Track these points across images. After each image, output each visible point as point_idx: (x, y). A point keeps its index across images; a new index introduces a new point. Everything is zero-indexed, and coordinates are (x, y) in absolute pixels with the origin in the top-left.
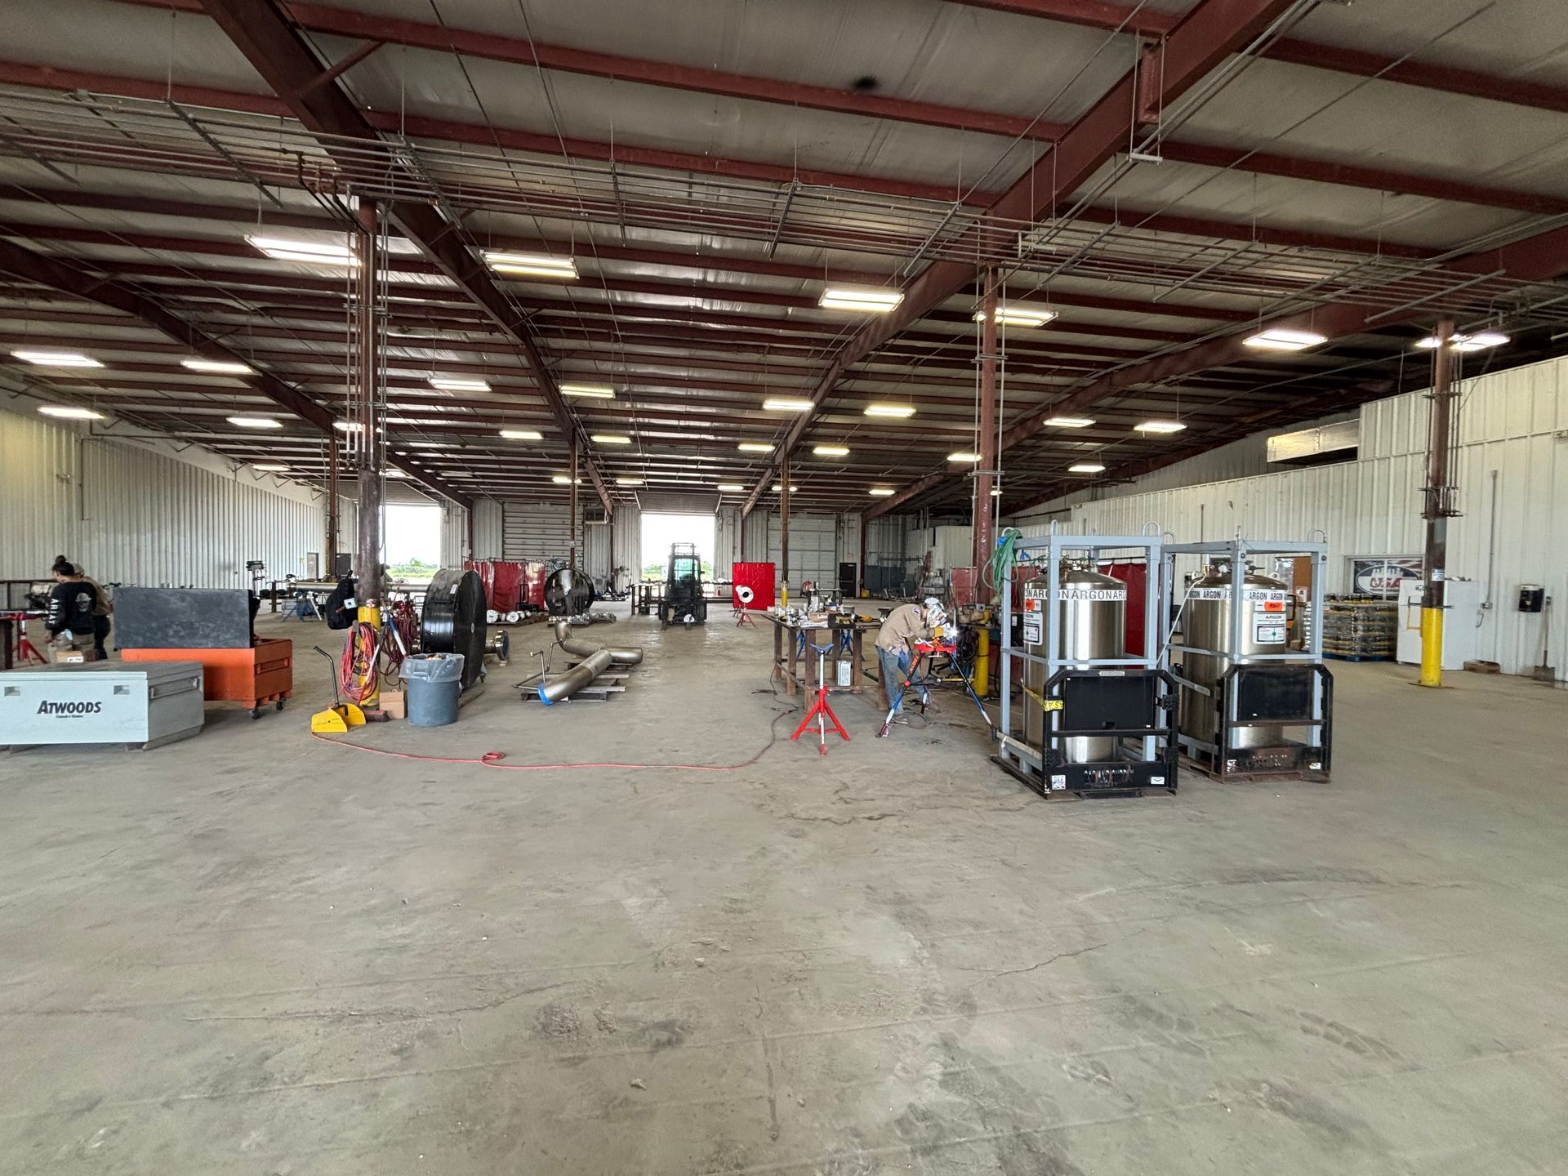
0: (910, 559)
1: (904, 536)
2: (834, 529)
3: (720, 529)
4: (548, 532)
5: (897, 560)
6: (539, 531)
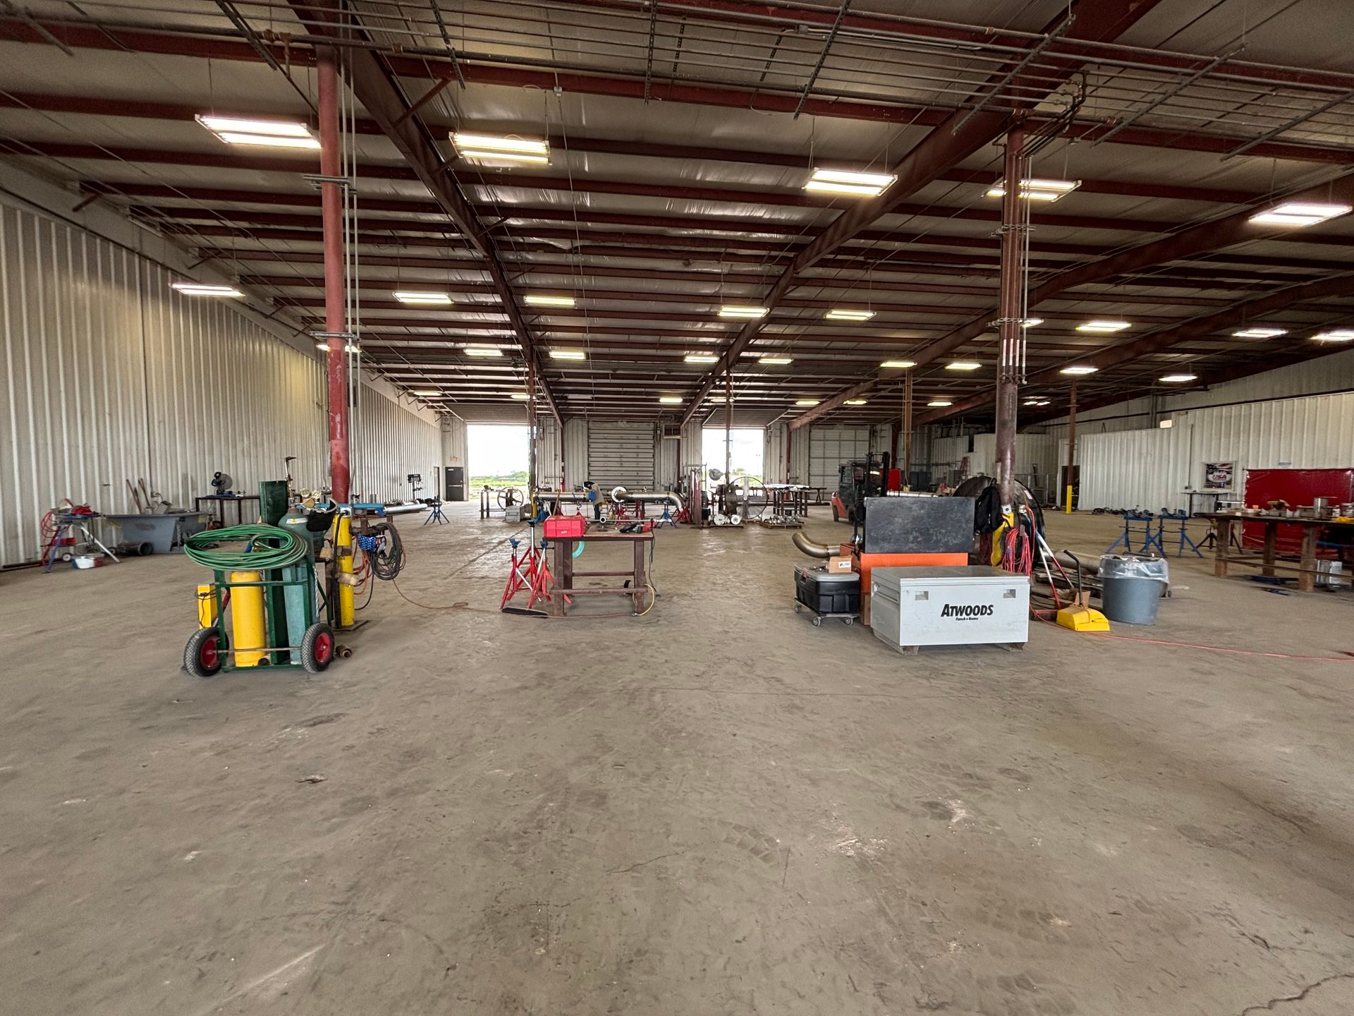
0: (937, 465)
1: (929, 443)
2: (867, 438)
3: (768, 441)
4: (625, 446)
5: (923, 465)
6: (618, 446)
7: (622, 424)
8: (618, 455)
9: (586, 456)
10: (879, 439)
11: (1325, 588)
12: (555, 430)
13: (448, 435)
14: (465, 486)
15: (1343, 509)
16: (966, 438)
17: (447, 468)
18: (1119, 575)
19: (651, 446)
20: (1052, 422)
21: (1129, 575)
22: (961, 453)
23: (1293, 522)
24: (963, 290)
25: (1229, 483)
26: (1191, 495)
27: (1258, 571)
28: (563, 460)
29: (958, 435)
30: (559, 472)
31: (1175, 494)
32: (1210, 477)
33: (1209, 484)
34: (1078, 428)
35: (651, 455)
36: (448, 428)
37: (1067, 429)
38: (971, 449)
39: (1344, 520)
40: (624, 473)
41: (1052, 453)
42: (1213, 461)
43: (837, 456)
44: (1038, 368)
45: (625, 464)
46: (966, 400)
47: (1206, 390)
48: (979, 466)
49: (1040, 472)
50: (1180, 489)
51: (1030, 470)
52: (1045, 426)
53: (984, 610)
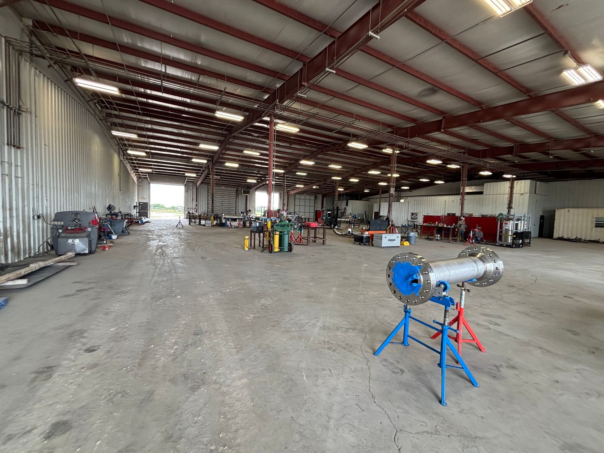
7: (223, 188)
8: (221, 200)
9: (207, 200)
10: (317, 200)
11: (437, 240)
12: (193, 188)
13: (140, 187)
14: (148, 211)
15: (440, 224)
16: (346, 201)
17: (139, 203)
18: (410, 235)
19: (235, 197)
20: (370, 197)
21: (411, 235)
22: (344, 206)
23: (433, 226)
24: (359, 160)
25: (416, 218)
26: (408, 221)
27: (427, 238)
28: (196, 202)
29: (343, 200)
30: (194, 206)
31: (404, 221)
32: (412, 216)
33: (412, 218)
34: (382, 200)
35: (235, 201)
36: (140, 184)
37: (379, 200)
38: (347, 205)
39: (441, 226)
40: (223, 208)
41: (371, 207)
42: (413, 212)
43: (304, 205)
44: (371, 181)
45: (224, 204)
46: (348, 189)
47: (411, 191)
48: (350, 211)
49: (367, 213)
50: (405, 220)
51: (364, 213)
52: (368, 198)
53: (394, 240)
